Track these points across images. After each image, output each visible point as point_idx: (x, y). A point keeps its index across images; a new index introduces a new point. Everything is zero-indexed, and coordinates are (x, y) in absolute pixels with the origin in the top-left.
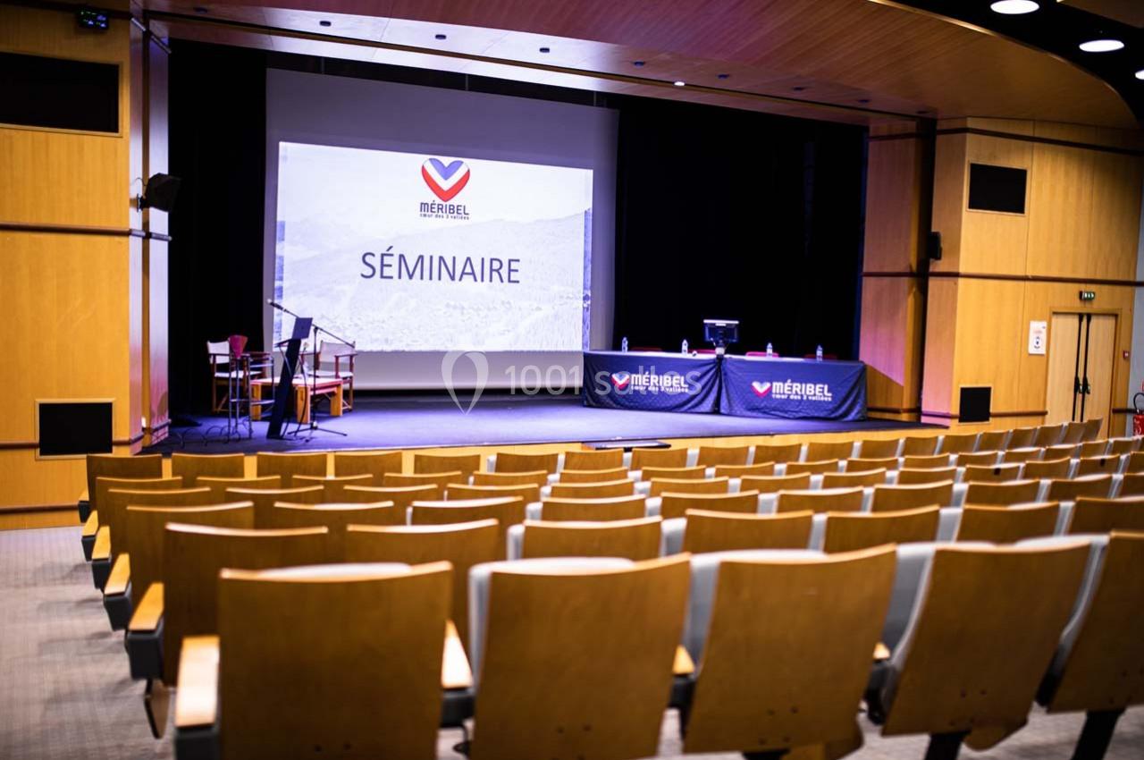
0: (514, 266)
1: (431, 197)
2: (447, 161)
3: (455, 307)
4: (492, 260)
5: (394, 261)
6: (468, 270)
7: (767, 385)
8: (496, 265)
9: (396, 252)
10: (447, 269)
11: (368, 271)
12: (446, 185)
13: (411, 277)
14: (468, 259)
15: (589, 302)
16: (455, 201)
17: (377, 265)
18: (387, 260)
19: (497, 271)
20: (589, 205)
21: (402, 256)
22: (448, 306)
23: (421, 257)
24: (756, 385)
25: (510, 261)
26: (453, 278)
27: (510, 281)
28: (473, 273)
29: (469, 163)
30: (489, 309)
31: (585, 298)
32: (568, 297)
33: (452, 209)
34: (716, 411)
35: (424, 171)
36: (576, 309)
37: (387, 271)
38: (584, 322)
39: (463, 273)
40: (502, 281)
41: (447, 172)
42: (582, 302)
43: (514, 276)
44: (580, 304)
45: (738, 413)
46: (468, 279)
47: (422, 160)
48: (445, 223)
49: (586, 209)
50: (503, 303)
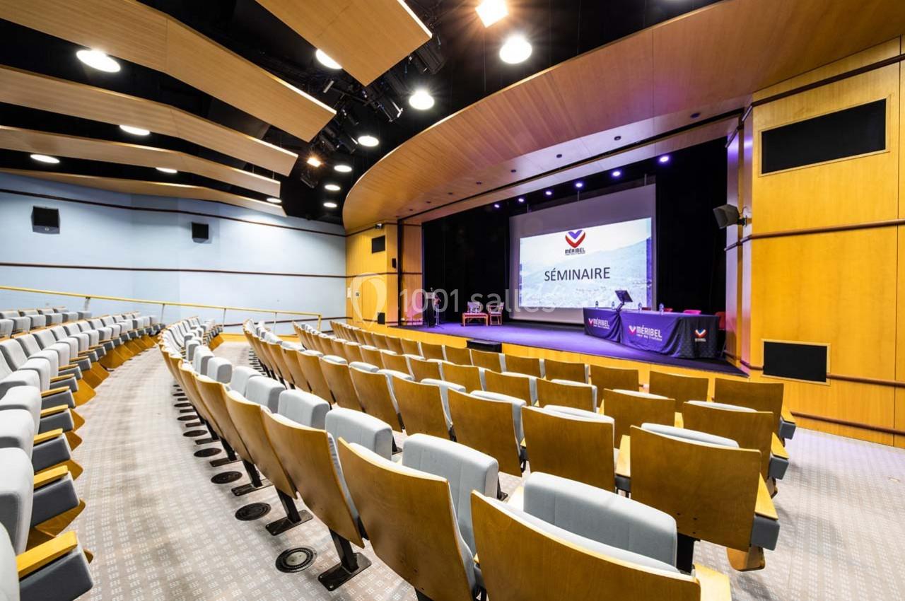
0: (607, 270)
1: (569, 247)
2: (575, 231)
3: (580, 290)
4: (596, 269)
5: (556, 274)
6: (585, 274)
7: (635, 328)
8: (598, 271)
9: (557, 270)
10: (576, 275)
11: (547, 278)
12: (575, 241)
13: (562, 279)
14: (585, 270)
15: (651, 285)
16: (579, 247)
17: (551, 276)
18: (554, 274)
19: (599, 274)
20: (649, 235)
21: (559, 272)
22: (577, 290)
23: (566, 271)
24: (630, 327)
25: (605, 269)
26: (579, 278)
27: (605, 277)
28: (587, 276)
29: (585, 230)
30: (595, 290)
31: (648, 283)
32: (637, 283)
33: (578, 250)
34: (618, 342)
35: (566, 238)
36: (642, 289)
37: (554, 278)
38: (648, 295)
39: (583, 276)
40: (601, 277)
41: (575, 236)
42: (646, 285)
43: (607, 275)
44: (645, 286)
45: (626, 344)
46: (585, 278)
47: (566, 233)
48: (576, 256)
49: (648, 237)
50: (602, 287)
